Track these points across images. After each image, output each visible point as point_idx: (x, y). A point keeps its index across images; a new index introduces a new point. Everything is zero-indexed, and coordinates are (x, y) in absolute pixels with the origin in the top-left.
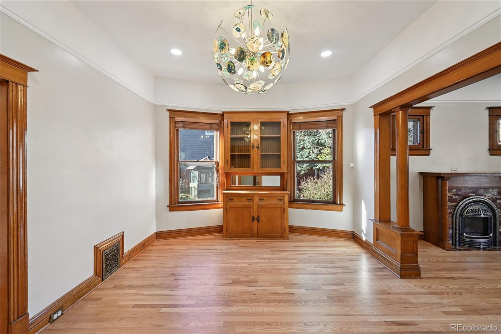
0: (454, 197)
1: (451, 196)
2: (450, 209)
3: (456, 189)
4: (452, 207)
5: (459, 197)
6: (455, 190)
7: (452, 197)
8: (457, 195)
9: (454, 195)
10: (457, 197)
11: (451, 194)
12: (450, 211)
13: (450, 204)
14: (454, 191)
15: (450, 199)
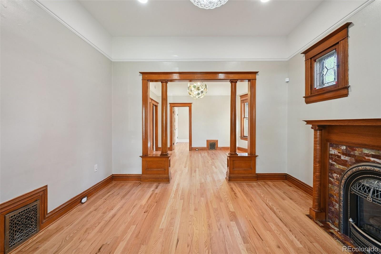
0: (343, 157)
1: (338, 155)
2: (337, 174)
3: (346, 146)
4: (339, 171)
5: (350, 160)
6: (344, 148)
7: (341, 156)
8: (347, 156)
9: (343, 154)
10: (347, 158)
11: (339, 152)
12: (337, 176)
13: (337, 167)
14: (342, 148)
15: (337, 158)
